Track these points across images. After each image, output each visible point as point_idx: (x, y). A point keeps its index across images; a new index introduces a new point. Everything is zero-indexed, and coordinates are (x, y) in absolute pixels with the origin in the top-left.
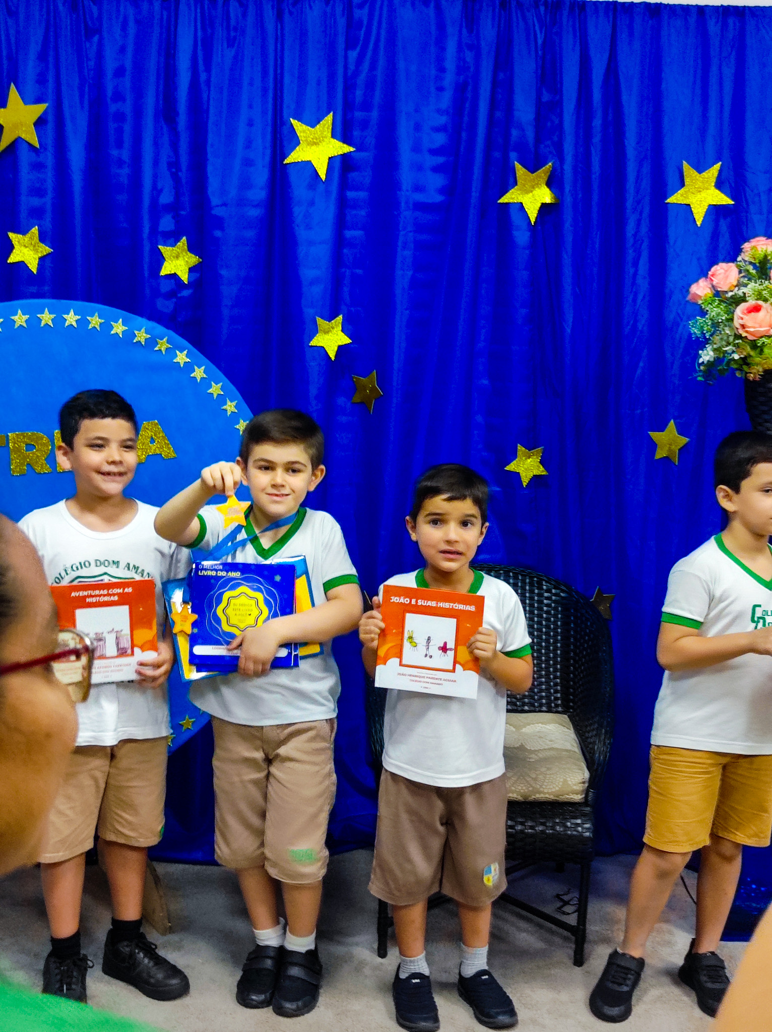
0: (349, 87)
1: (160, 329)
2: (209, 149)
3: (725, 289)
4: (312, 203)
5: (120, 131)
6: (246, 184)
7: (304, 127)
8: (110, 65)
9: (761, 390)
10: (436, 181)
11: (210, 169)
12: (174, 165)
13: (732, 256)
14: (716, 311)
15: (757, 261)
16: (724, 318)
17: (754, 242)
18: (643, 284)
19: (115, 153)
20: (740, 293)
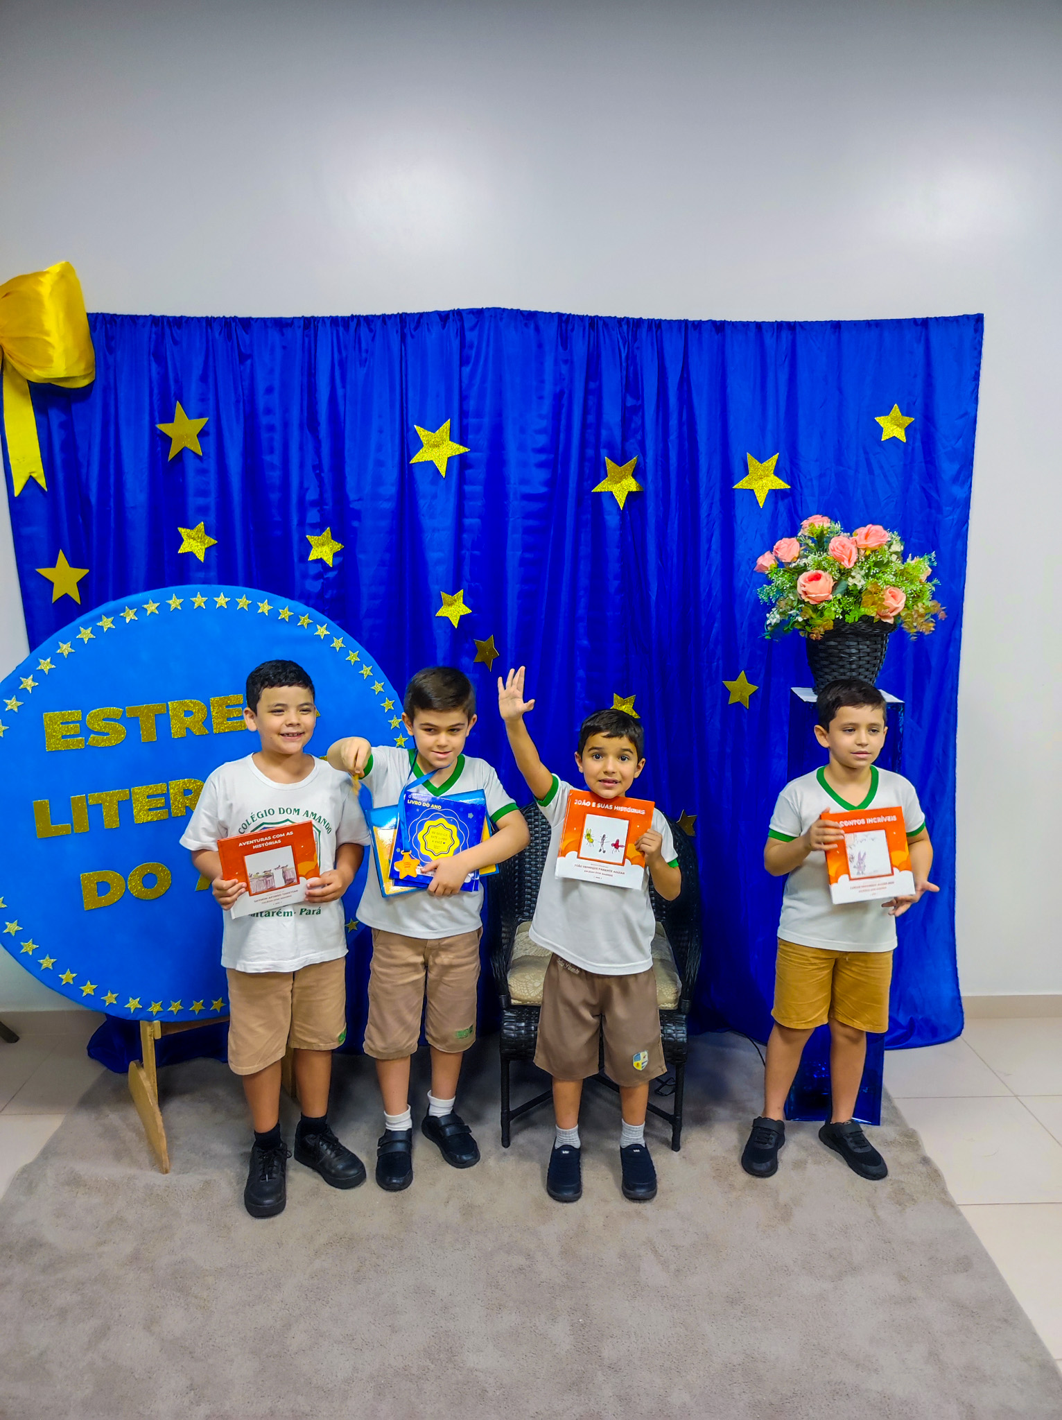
0: (463, 398)
1: (301, 607)
2: (346, 453)
3: (789, 561)
4: (435, 496)
5: (271, 439)
6: (378, 481)
7: (427, 432)
8: (261, 386)
9: (821, 647)
10: (541, 475)
11: (347, 469)
12: (318, 468)
13: (793, 532)
14: (781, 580)
15: (815, 536)
16: (788, 586)
17: (811, 519)
18: (716, 558)
19: (267, 458)
20: (802, 564)
